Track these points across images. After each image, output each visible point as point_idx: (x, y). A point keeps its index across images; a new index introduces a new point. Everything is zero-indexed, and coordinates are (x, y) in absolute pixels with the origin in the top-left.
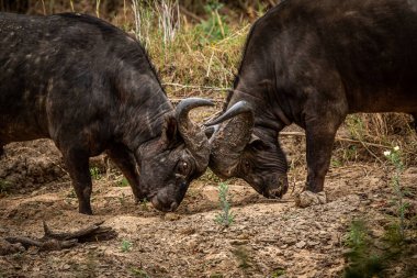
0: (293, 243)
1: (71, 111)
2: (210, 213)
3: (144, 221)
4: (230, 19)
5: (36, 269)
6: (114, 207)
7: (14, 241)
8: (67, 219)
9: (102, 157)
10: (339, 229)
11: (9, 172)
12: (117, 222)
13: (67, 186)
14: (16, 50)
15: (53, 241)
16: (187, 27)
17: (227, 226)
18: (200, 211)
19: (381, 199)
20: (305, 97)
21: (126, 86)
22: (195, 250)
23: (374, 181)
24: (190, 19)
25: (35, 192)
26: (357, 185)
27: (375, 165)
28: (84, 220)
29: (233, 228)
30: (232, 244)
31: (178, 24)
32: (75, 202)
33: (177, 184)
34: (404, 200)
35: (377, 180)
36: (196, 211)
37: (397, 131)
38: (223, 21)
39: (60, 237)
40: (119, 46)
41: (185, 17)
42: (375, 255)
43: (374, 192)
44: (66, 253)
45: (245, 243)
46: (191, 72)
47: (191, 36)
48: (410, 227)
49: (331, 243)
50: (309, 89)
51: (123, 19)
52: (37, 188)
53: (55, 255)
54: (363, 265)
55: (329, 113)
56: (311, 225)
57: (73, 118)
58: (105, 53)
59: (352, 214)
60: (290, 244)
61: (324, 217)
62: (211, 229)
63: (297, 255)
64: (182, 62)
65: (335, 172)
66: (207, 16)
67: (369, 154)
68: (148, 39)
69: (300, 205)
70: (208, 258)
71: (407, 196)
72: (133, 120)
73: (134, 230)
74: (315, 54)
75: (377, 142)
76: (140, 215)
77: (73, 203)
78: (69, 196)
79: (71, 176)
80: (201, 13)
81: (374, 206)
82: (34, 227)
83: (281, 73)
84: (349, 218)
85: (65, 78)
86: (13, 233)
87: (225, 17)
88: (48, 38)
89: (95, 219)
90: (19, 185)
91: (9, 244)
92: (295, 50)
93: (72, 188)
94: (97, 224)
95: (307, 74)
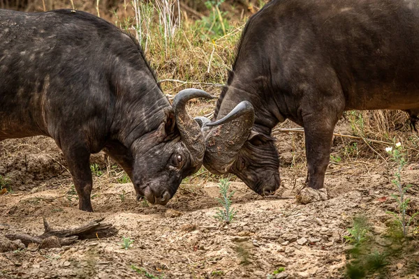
0: (294, 240)
1: (69, 108)
2: (211, 210)
3: (144, 218)
4: (231, 15)
5: (36, 266)
6: (114, 203)
7: (13, 238)
8: (67, 215)
9: (102, 153)
10: (340, 226)
11: (9, 169)
12: (117, 219)
13: (67, 183)
14: (10, 47)
15: (53, 237)
16: (188, 23)
17: (228, 223)
18: (201, 208)
19: (382, 195)
20: (301, 94)
21: (121, 83)
22: (196, 247)
23: (376, 178)
24: (190, 15)
25: (35, 189)
26: (358, 181)
27: (377, 162)
28: (84, 217)
29: (234, 225)
30: (233, 241)
31: (178, 20)
32: (75, 199)
33: (170, 176)
34: (405, 197)
35: (378, 176)
36: (196, 208)
37: (398, 127)
38: (224, 17)
39: (60, 234)
40: (114, 42)
41: (185, 13)
42: (376, 251)
43: (375, 188)
44: (66, 250)
45: (246, 240)
46: (192, 68)
47: (191, 32)
48: (412, 223)
49: (332, 239)
50: (304, 86)
51: (123, 15)
52: (37, 185)
53: (55, 251)
54: (365, 262)
55: (325, 109)
56: (313, 221)
57: (71, 115)
58: (100, 49)
59: (353, 211)
60: (291, 241)
61: (326, 214)
62: (212, 226)
63: (297, 252)
64: (182, 59)
65: (336, 168)
66: (208, 12)
67: (370, 150)
68: (148, 35)
69: (301, 201)
70: (209, 254)
71: (408, 192)
72: (129, 116)
73: (135, 227)
74: (309, 50)
75: (379, 139)
76: (141, 212)
77: (73, 200)
78: (69, 193)
79: (72, 173)
80: (202, 9)
81: (375, 202)
82: (34, 224)
83: (276, 70)
84: (350, 214)
85: (61, 75)
86: (13, 230)
87: (225, 14)
88: (43, 35)
89: (96, 216)
90: (19, 182)
91: (9, 241)
92: (289, 47)
93: (72, 185)
94: (98, 221)
95: (302, 70)
